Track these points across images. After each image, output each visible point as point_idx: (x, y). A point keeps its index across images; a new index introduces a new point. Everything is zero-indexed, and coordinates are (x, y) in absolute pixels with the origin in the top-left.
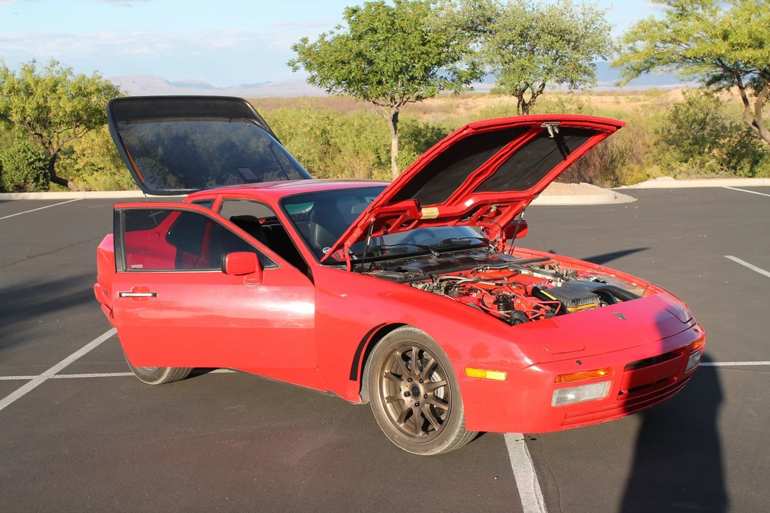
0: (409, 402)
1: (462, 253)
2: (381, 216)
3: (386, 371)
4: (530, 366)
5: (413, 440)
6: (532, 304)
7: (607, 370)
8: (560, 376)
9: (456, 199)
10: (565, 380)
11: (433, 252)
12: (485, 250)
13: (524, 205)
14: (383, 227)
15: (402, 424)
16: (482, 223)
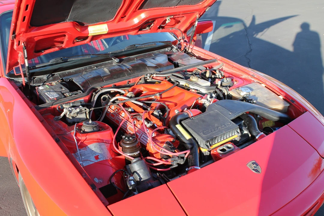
1: (140, 58)
9: (124, 16)
11: (113, 59)
12: (168, 50)
13: (198, 16)
14: (56, 43)
16: (164, 30)
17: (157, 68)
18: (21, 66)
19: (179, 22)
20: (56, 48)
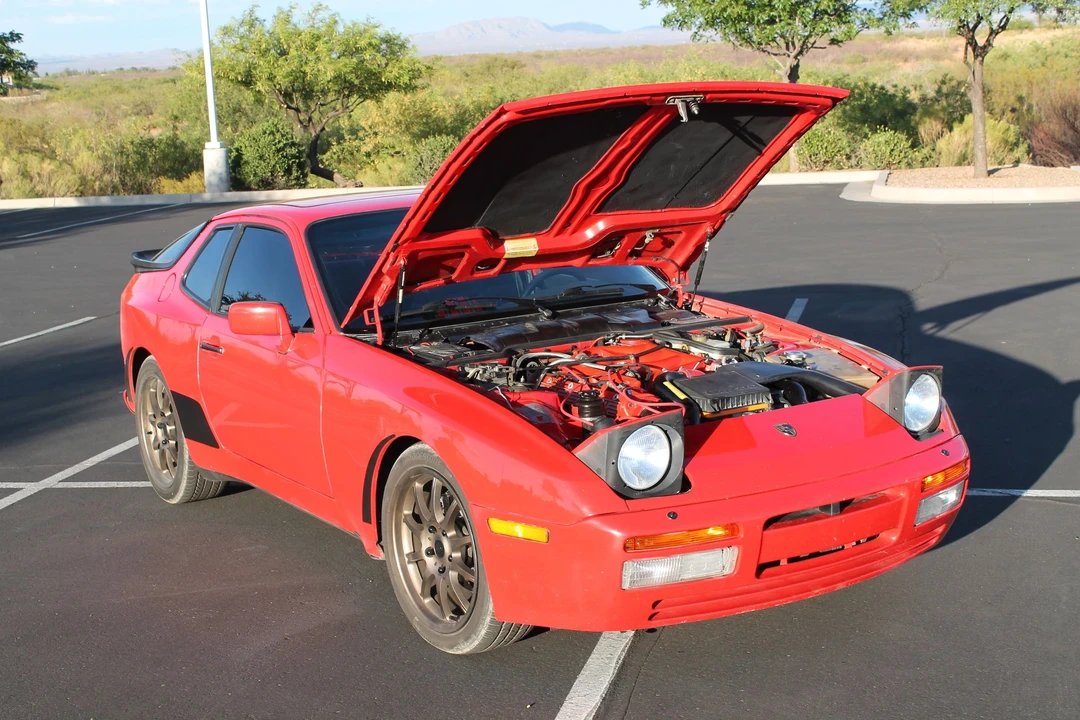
0: (431, 563)
1: (596, 311)
2: (421, 255)
3: (406, 512)
4: (589, 518)
5: (437, 627)
6: (639, 407)
7: (732, 528)
8: (634, 539)
9: (568, 223)
10: (640, 546)
11: (540, 310)
12: (649, 303)
13: (709, 230)
14: (442, 271)
15: (427, 601)
16: (640, 260)
17: (627, 326)
18: (379, 308)
19: (673, 243)
20: (441, 281)
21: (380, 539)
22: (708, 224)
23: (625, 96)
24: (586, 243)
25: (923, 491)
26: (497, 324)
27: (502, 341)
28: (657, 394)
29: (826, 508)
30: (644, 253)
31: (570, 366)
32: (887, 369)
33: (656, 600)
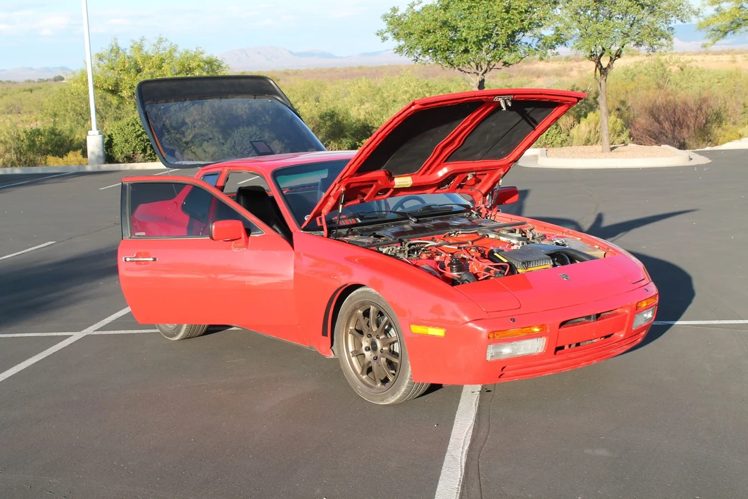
0: (369, 355)
1: (440, 219)
2: (352, 186)
3: (351, 328)
4: (468, 322)
5: (372, 390)
6: (484, 266)
7: (541, 326)
8: (493, 332)
9: (429, 168)
10: (498, 337)
11: (410, 218)
12: (468, 214)
13: (502, 173)
14: (359, 195)
15: (364, 377)
16: (462, 190)
17: (460, 226)
18: (325, 216)
19: (480, 181)
20: (358, 201)
21: (332, 345)
22: (502, 169)
23: (475, 96)
24: (438, 180)
25: (637, 310)
26: (387, 226)
27: (396, 234)
28: (492, 261)
29: (588, 317)
30: (465, 187)
31: (437, 246)
32: (609, 248)
33: (503, 368)
